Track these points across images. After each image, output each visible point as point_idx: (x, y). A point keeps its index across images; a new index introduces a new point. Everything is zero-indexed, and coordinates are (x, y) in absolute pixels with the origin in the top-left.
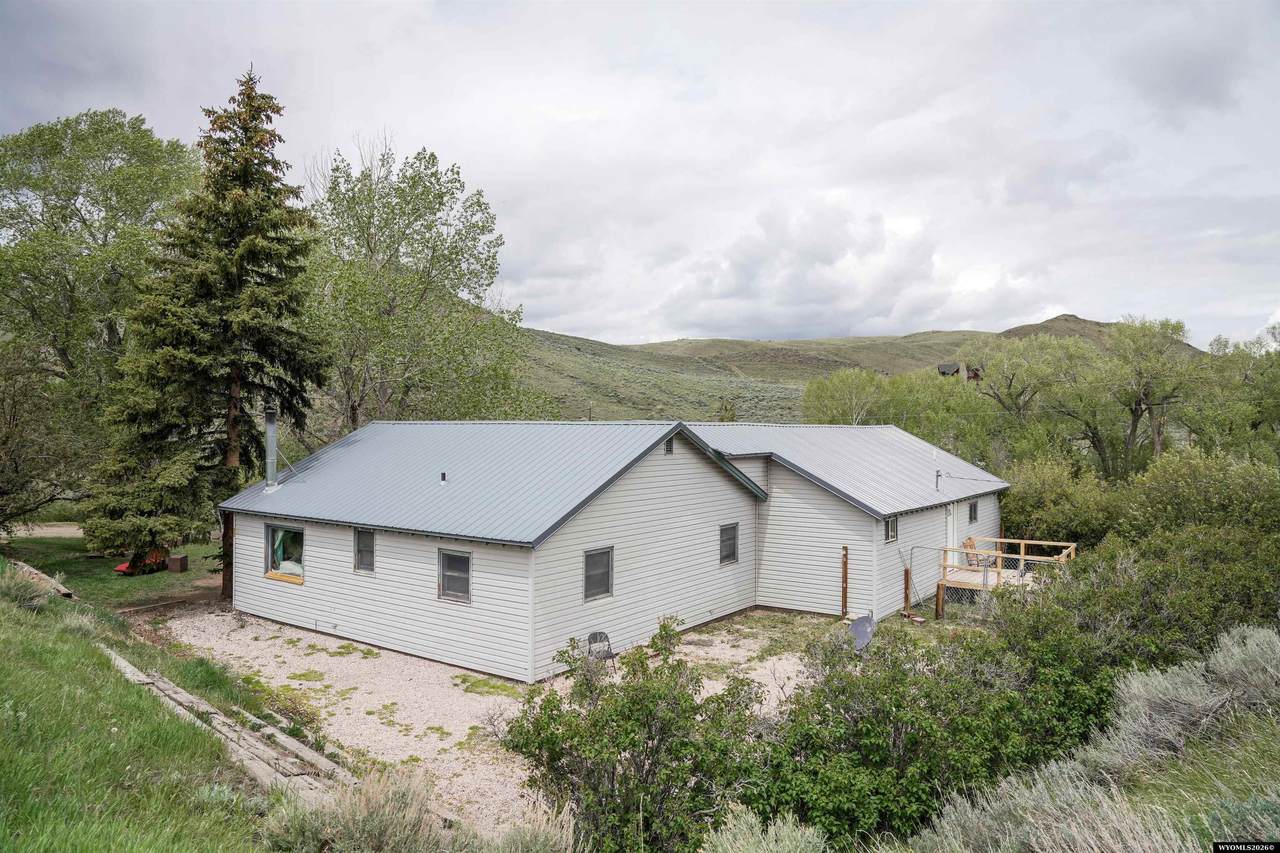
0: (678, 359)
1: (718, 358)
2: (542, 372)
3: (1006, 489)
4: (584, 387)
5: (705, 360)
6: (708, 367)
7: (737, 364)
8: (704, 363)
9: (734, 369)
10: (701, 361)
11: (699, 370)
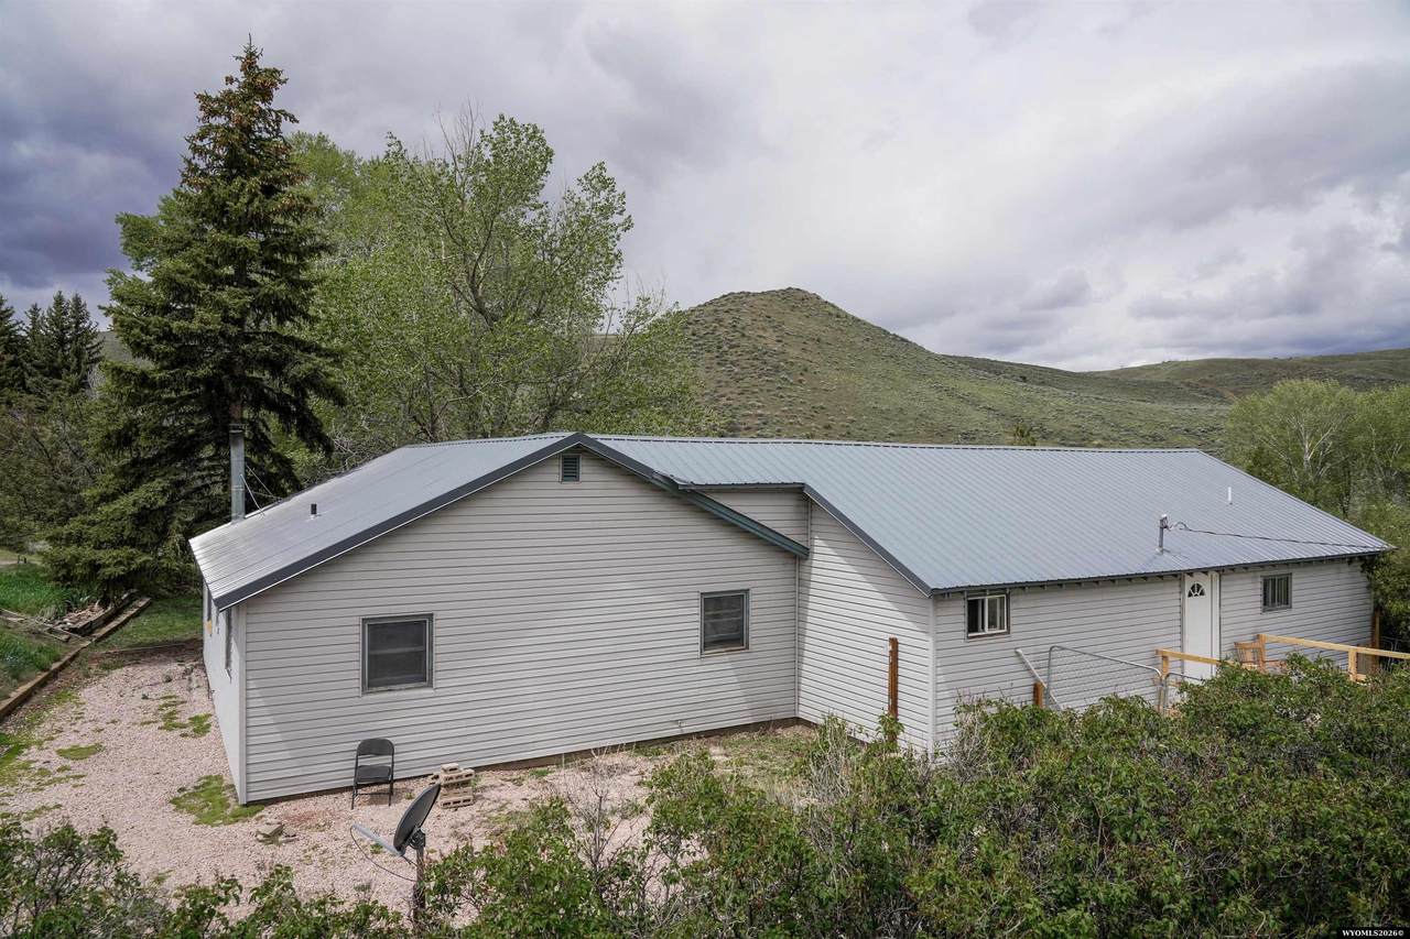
0: (1152, 385)
1: (1207, 382)
2: (952, 404)
3: (1383, 553)
4: (1002, 421)
5: (1188, 385)
6: (1192, 393)
7: (1232, 388)
8: (1187, 389)
9: (1227, 393)
10: (1182, 386)
11: (1179, 397)
